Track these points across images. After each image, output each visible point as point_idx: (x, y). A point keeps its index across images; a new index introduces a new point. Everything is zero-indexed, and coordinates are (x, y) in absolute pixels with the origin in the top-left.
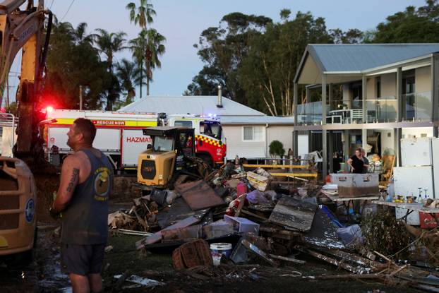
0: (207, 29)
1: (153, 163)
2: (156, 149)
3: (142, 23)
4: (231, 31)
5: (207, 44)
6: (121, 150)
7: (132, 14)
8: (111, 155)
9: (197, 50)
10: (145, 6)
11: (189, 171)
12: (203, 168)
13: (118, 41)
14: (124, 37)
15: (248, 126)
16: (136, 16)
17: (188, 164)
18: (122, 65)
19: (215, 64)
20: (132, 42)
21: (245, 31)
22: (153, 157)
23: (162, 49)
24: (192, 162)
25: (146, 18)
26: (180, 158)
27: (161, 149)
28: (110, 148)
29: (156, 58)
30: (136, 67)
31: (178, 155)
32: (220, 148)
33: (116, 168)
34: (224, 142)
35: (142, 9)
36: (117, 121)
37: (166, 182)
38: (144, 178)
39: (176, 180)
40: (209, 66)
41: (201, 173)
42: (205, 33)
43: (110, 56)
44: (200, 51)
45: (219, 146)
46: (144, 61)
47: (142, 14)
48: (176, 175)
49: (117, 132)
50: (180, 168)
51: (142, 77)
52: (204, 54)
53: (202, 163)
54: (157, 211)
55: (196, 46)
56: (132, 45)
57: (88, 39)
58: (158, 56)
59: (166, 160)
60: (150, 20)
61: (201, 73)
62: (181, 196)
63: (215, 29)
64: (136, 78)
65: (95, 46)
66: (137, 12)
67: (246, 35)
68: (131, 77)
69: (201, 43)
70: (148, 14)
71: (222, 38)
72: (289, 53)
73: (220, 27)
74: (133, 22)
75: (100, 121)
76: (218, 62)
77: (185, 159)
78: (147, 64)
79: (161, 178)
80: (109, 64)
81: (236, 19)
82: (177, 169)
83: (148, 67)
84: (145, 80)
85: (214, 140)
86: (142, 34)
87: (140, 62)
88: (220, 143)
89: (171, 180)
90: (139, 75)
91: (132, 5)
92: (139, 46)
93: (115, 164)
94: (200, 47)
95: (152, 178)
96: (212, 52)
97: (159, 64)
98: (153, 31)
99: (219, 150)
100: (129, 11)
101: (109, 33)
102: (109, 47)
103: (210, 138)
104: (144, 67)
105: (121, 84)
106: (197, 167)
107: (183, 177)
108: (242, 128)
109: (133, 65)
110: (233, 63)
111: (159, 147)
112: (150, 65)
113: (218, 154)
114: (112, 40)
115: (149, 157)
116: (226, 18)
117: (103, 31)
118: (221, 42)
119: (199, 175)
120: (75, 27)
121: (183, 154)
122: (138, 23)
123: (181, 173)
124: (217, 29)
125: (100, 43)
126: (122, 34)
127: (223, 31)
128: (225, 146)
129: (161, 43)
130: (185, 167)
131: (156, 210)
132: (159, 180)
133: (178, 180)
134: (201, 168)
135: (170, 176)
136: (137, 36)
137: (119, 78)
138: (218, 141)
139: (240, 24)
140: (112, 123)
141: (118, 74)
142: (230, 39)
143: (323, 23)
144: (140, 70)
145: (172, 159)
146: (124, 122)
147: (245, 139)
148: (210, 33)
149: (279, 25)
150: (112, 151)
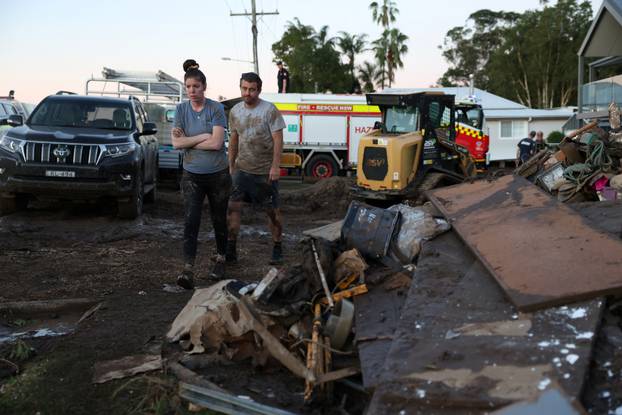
0: (452, 29)
1: (382, 152)
2: (389, 129)
3: (385, 22)
4: (478, 29)
5: (453, 45)
6: (348, 144)
7: (375, 14)
8: (335, 151)
9: (441, 52)
10: (387, 5)
11: (444, 167)
12: (468, 161)
13: (360, 43)
14: (365, 39)
15: (507, 121)
16: (378, 16)
17: (443, 155)
18: (365, 67)
19: (461, 65)
20: (374, 43)
21: (493, 29)
22: (383, 142)
23: (404, 49)
24: (450, 151)
25: (389, 17)
26: (430, 144)
27: (398, 129)
28: (333, 141)
29: (399, 59)
30: (378, 69)
31: (425, 138)
32: (481, 140)
33: (341, 167)
34: (485, 133)
35: (385, 8)
36: (343, 106)
37: (405, 185)
38: (368, 178)
39: (422, 182)
40: (454, 68)
41: (466, 171)
42: (450, 33)
43: (352, 58)
44: (445, 52)
45: (480, 138)
46: (386, 63)
47: (385, 12)
48: (423, 172)
49: (343, 120)
50: (430, 162)
51: (384, 79)
52: (449, 55)
53: (467, 154)
54: (362, 288)
55: (440, 47)
56: (374, 46)
57: (330, 42)
58: (401, 56)
59: (405, 147)
60: (393, 18)
61: (446, 75)
62: (451, 230)
63: (460, 29)
64: (378, 80)
65: (338, 48)
66: (380, 11)
67: (494, 33)
68: (373, 79)
69: (445, 44)
70: (391, 13)
71: (469, 37)
72: (548, 43)
73: (466, 26)
74: (376, 22)
75: (320, 105)
76: (464, 63)
77: (439, 147)
78: (389, 64)
79: (396, 178)
80: (351, 66)
81: (483, 17)
82: (425, 162)
83: (390, 69)
84: (387, 82)
85: (473, 129)
86: (385, 34)
87: (382, 64)
88: (481, 134)
89: (413, 182)
90: (381, 77)
91: (374, 4)
92: (381, 46)
93: (340, 162)
94: (445, 48)
95: (382, 179)
96: (457, 52)
97: (401, 64)
98: (395, 32)
99: (479, 144)
100: (372, 10)
101: (351, 36)
102: (351, 50)
103: (467, 127)
104: (387, 68)
105: (362, 87)
106: (459, 160)
107: (435, 177)
108: (499, 124)
109: (375, 67)
110: (479, 63)
111: (395, 127)
112: (392, 65)
113: (478, 149)
114: (354, 43)
115: (375, 142)
116: (472, 16)
117: (345, 34)
118: (466, 42)
119: (461, 172)
120: (318, 30)
121: (434, 136)
122: (381, 23)
123: (431, 170)
124: (462, 28)
125: (342, 45)
126: (364, 35)
127: (468, 31)
128: (487, 138)
129: (405, 43)
130: (438, 159)
131: (356, 282)
132: (394, 181)
133: (427, 182)
134: (464, 162)
135: (413, 175)
136: (379, 36)
137: (360, 81)
138: (478, 131)
139: (487, 22)
140: (337, 108)
141: (360, 77)
142: (477, 39)
143: (590, 6)
144: (383, 72)
145: (415, 146)
146: (352, 106)
147: (502, 136)
148: (454, 33)
149: (537, 11)
150: (336, 145)
